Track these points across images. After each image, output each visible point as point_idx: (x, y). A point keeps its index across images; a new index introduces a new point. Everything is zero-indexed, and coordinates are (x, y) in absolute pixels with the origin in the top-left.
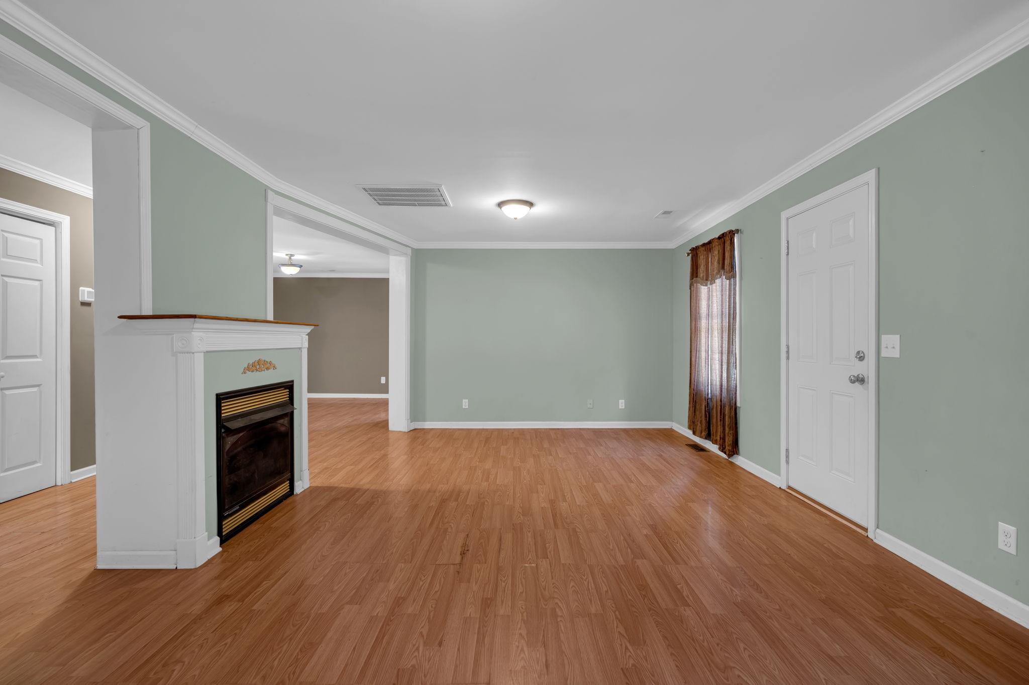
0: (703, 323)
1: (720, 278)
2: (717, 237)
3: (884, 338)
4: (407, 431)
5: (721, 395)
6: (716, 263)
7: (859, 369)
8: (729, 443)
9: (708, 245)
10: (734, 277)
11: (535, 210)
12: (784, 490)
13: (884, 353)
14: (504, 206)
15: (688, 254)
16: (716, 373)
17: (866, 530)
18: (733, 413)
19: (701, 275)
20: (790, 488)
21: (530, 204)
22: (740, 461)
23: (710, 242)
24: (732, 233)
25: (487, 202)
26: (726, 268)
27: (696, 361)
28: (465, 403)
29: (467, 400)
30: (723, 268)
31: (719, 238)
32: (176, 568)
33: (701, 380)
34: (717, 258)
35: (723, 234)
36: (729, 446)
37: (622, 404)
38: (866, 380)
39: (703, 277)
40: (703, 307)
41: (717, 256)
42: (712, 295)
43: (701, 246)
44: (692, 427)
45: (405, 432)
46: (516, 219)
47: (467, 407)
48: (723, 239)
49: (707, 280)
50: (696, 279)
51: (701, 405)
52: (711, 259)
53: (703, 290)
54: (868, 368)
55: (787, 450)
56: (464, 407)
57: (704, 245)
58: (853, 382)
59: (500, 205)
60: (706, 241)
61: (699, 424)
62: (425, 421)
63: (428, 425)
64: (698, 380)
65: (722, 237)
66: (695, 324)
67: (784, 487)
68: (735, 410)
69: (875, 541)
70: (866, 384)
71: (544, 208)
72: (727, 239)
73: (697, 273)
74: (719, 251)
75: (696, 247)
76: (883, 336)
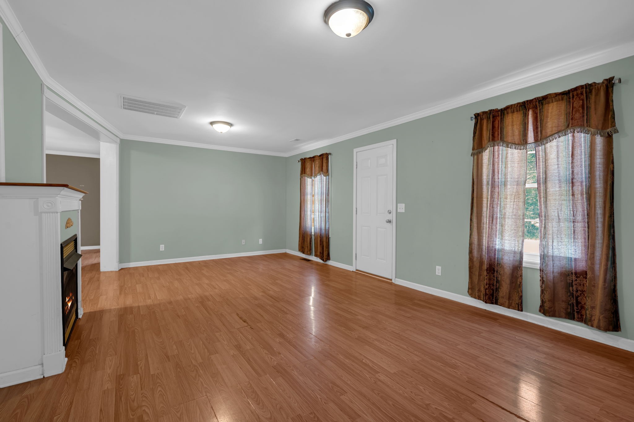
0: (309, 197)
1: (320, 175)
2: (319, 155)
3: (399, 205)
4: (117, 270)
5: (321, 232)
6: (317, 168)
7: (389, 217)
8: (326, 255)
9: (313, 159)
10: (328, 175)
11: (234, 129)
12: (355, 272)
13: (399, 211)
14: (214, 124)
15: (299, 161)
16: (316, 222)
17: (391, 280)
18: (328, 240)
19: (308, 173)
20: (357, 270)
21: (231, 125)
22: (330, 263)
23: (314, 157)
24: (327, 155)
25: (204, 120)
26: (324, 171)
27: (304, 216)
28: (162, 248)
29: (163, 245)
30: (322, 170)
31: (320, 156)
32: (44, 377)
33: (307, 225)
34: (318, 165)
35: (322, 154)
36: (326, 256)
37: (261, 241)
38: (392, 221)
39: (309, 174)
40: (308, 189)
41: (318, 164)
42: (315, 184)
43: (308, 158)
44: (301, 250)
45: (116, 271)
46: (221, 133)
47: (163, 250)
48: (322, 157)
49: (311, 175)
50: (304, 174)
51: (307, 239)
52: (314, 165)
53: (309, 181)
54: (393, 217)
55: (356, 254)
56: (161, 250)
57: (310, 158)
58: (387, 222)
59: (212, 123)
60: (312, 156)
61: (306, 248)
62: (129, 262)
63: (132, 265)
64: (305, 226)
65: (322, 155)
66: (304, 198)
67: (354, 270)
68: (328, 238)
69: (395, 283)
70: (391, 223)
71: (238, 128)
72: (325, 156)
73: (305, 172)
74: (319, 162)
75: (304, 158)
76: (398, 204)
